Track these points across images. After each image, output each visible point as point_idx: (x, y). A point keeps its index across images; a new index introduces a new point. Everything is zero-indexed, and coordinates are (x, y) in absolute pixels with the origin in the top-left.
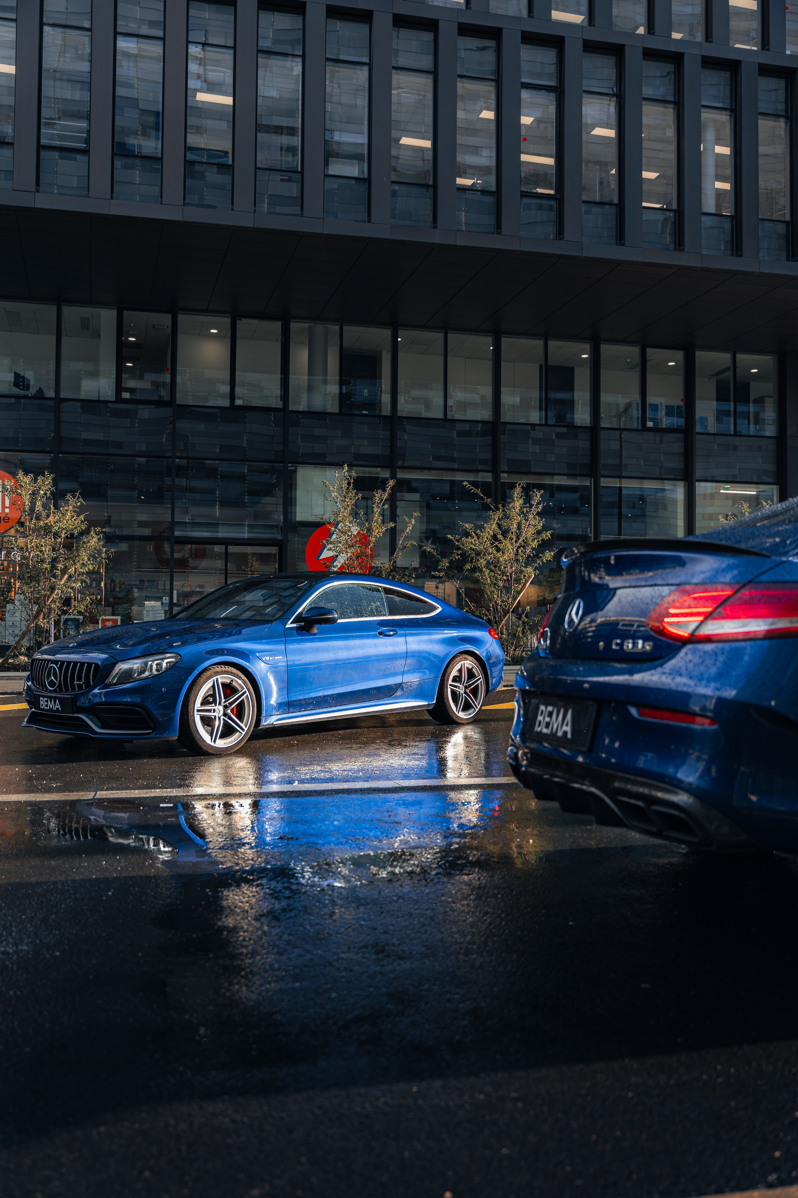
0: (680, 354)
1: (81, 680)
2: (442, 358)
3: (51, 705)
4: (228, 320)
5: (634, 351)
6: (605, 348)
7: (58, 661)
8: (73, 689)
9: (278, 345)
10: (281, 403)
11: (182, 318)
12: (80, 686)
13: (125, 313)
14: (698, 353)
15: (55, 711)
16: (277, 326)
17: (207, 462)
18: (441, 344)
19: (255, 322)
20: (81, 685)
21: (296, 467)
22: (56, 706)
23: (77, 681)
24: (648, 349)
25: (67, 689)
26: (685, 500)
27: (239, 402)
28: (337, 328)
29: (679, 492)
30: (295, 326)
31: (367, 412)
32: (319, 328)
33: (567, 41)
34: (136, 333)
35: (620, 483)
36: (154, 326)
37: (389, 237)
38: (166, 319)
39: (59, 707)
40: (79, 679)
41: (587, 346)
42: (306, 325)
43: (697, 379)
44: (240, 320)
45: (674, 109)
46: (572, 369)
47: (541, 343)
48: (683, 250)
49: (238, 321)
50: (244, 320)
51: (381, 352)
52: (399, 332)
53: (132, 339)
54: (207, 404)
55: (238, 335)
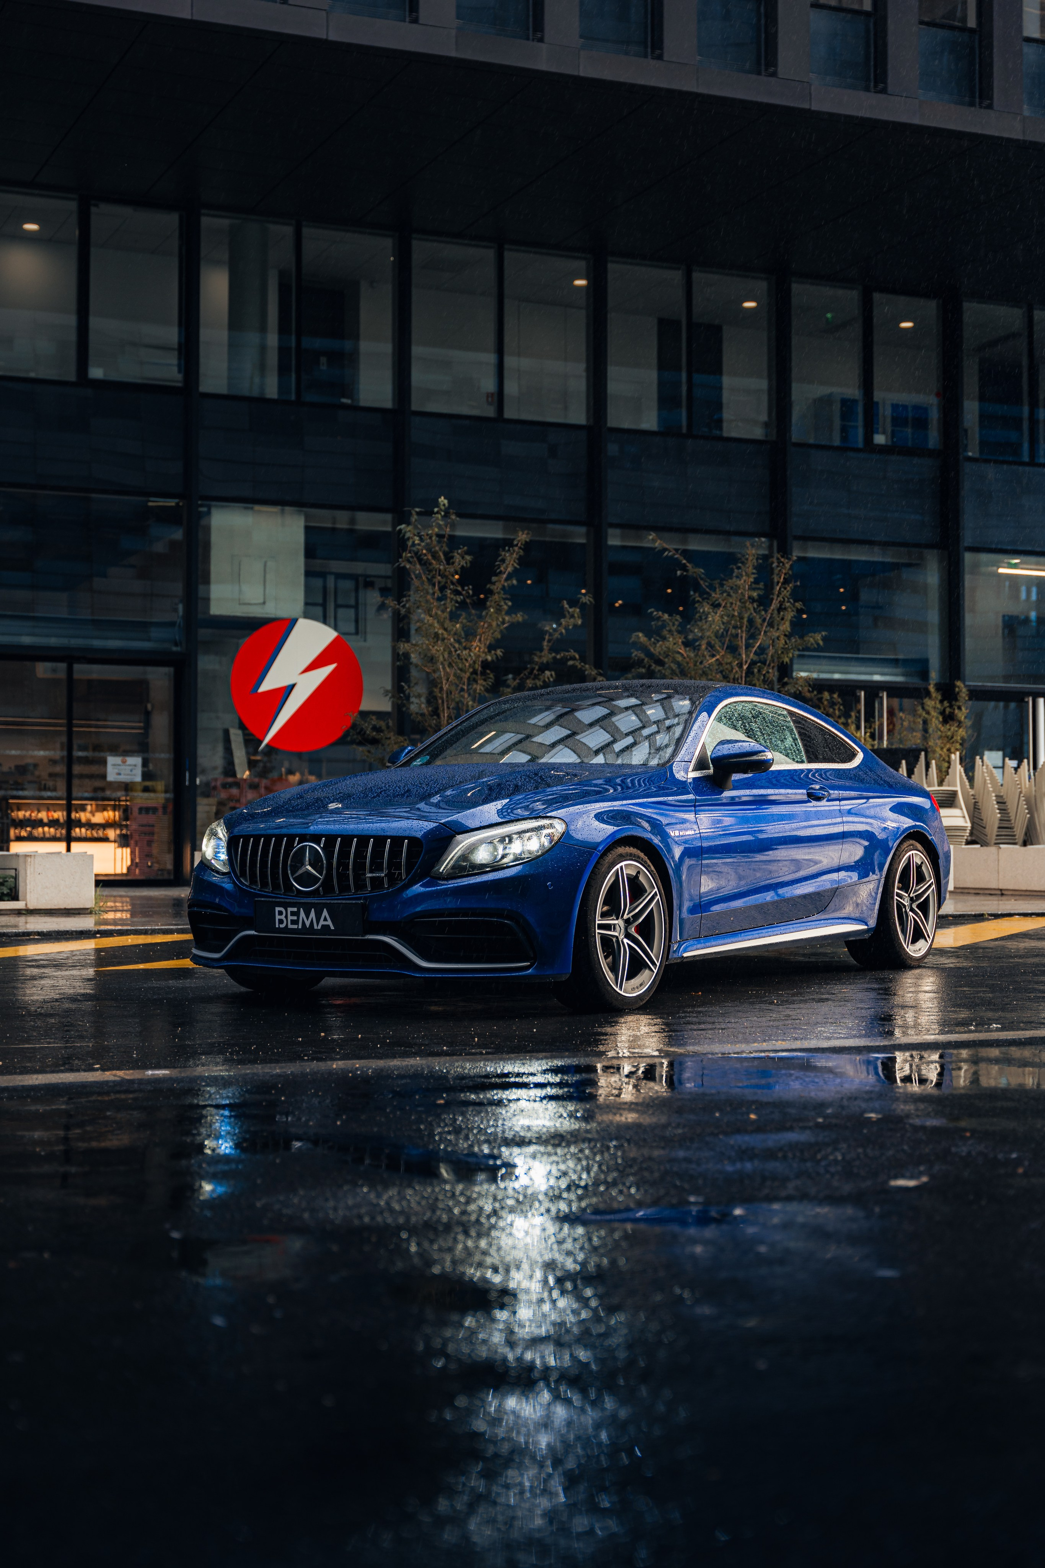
0: (930, 307)
1: (382, 870)
3: (307, 919)
4: (73, 206)
5: (851, 297)
7: (322, 836)
8: (360, 885)
10: (180, 377)
12: (377, 883)
14: (970, 307)
15: (317, 932)
16: (171, 220)
18: (490, 272)
19: (126, 211)
20: (380, 879)
21: (210, 507)
22: (322, 922)
23: (371, 871)
25: (344, 888)
28: (288, 230)
31: (349, 401)
32: (252, 229)
37: (453, 54)
39: (329, 922)
40: (376, 866)
41: (762, 286)
42: (225, 223)
43: (965, 358)
44: (96, 206)
46: (719, 329)
47: (676, 276)
48: (990, 107)
49: (93, 209)
50: (104, 208)
51: (356, 283)
52: (414, 244)
54: (33, 375)
55: (92, 237)
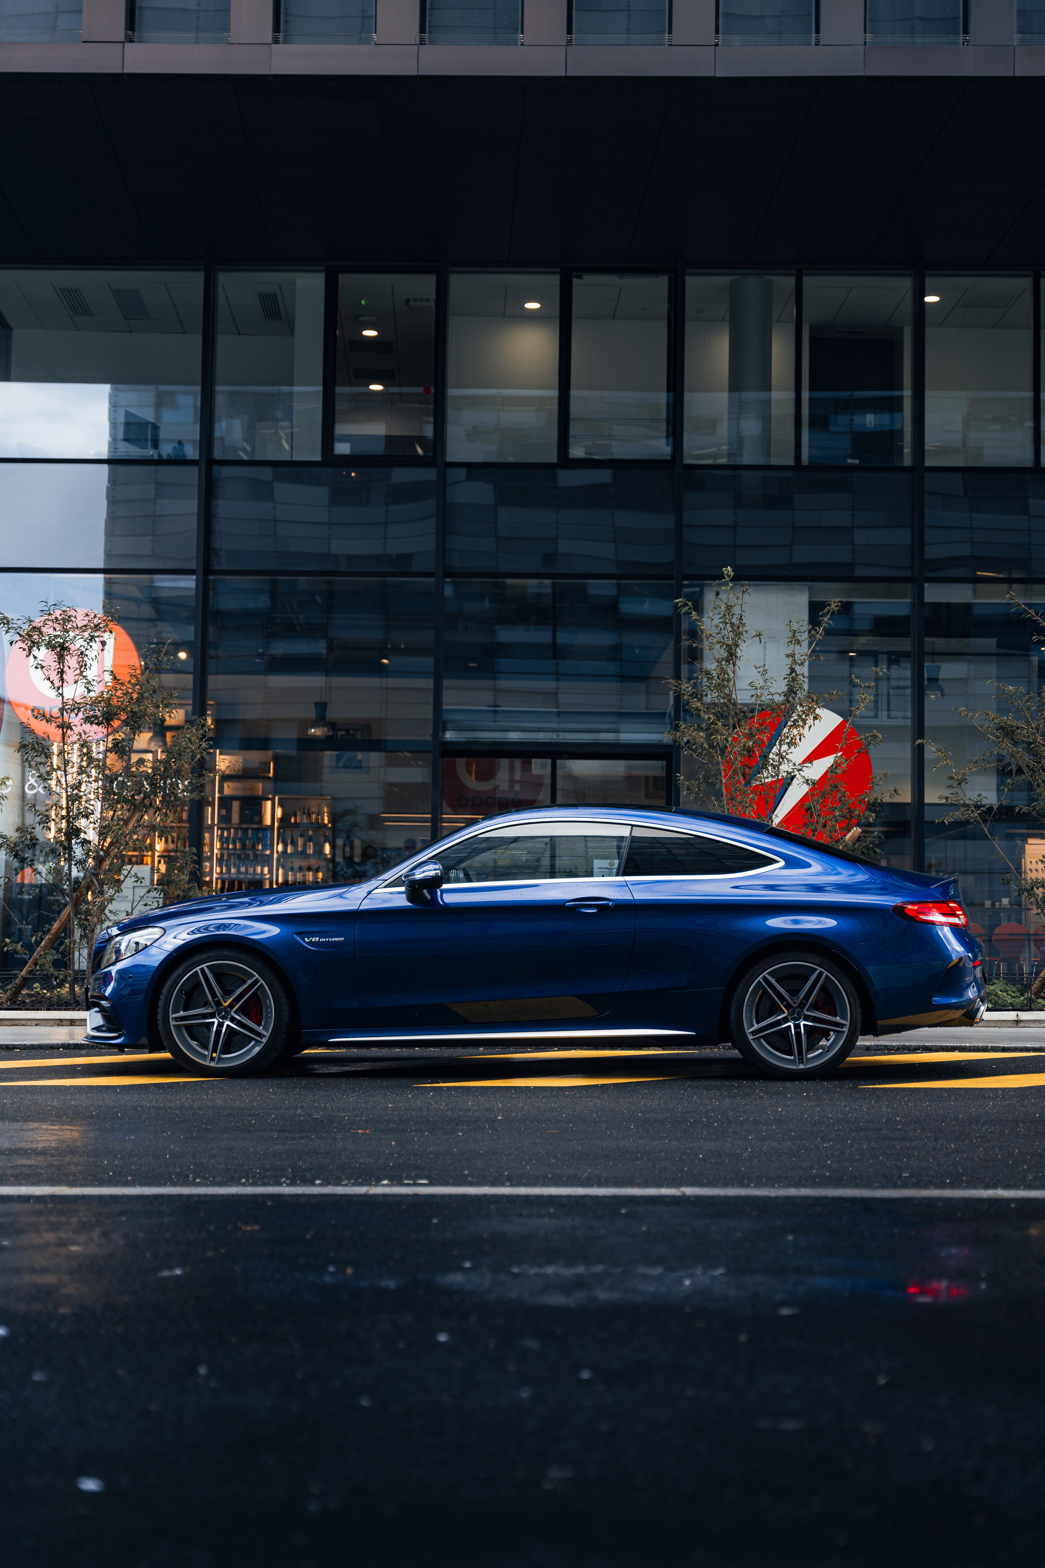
2: (1029, 334)
4: (556, 279)
9: (662, 327)
10: (667, 449)
11: (458, 282)
13: (343, 278)
16: (660, 285)
17: (509, 581)
21: (702, 587)
27: (576, 453)
28: (790, 281)
30: (693, 284)
31: (857, 462)
32: (752, 283)
34: (373, 319)
36: (408, 301)
38: (425, 285)
44: (580, 277)
49: (575, 281)
50: (589, 279)
51: (901, 330)
52: (928, 281)
53: (370, 333)
54: (511, 459)
55: (575, 311)
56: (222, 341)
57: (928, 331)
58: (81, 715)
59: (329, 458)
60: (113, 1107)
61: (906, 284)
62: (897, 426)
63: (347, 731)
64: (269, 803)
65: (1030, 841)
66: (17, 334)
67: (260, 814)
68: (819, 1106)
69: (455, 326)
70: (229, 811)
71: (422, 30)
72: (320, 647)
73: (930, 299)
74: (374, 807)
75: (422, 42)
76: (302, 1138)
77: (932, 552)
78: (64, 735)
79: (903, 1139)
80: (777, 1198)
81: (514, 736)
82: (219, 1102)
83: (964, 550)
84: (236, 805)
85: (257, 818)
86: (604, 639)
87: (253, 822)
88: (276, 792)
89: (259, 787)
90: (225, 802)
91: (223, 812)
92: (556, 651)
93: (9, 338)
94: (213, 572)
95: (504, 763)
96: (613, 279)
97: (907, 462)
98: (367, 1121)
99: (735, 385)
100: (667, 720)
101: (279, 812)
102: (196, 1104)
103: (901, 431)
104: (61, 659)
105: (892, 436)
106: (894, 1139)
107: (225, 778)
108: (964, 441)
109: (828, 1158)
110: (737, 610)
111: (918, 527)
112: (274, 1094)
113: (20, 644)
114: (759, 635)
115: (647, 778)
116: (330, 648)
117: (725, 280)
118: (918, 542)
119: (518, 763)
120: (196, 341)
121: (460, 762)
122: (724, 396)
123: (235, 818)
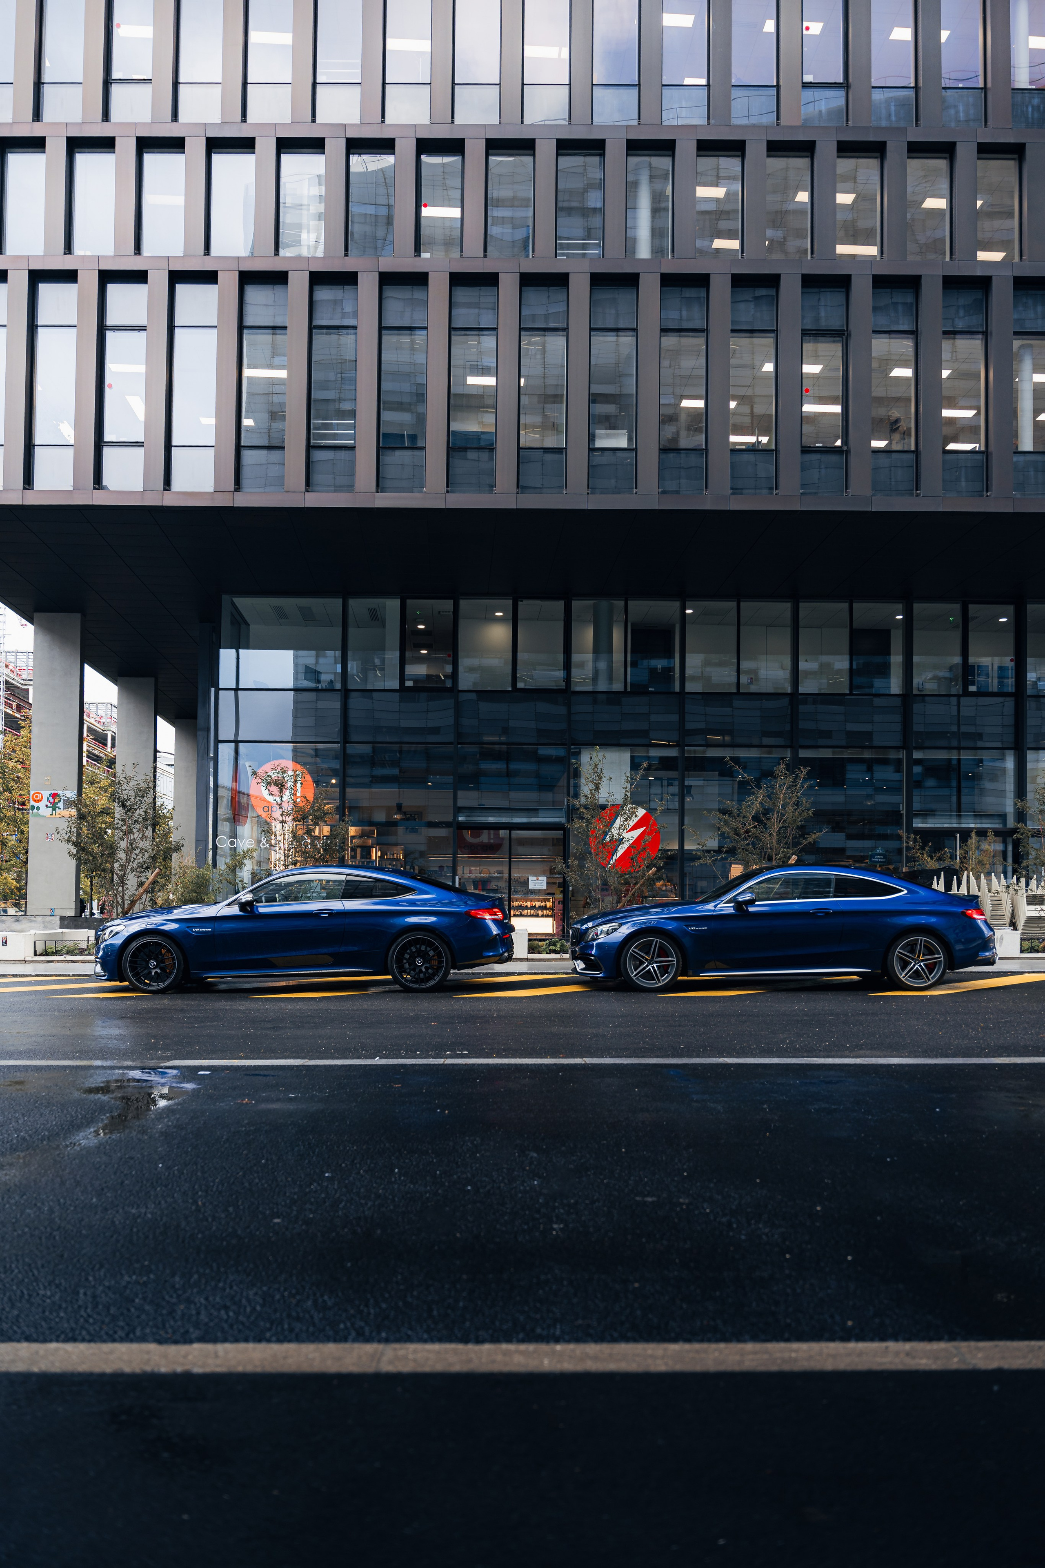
0: (1011, 609)
4: (511, 602)
6: (917, 607)
10: (564, 684)
11: (464, 604)
13: (408, 601)
14: (1030, 607)
16: (560, 604)
18: (734, 613)
21: (580, 749)
24: (970, 606)
26: (1015, 768)
27: (520, 685)
28: (621, 603)
29: (1010, 764)
30: (576, 604)
32: (604, 604)
33: (854, 280)
34: (423, 620)
35: (959, 754)
36: (439, 612)
38: (448, 605)
41: (900, 606)
42: (590, 603)
43: (1028, 635)
44: (522, 601)
45: (982, 339)
46: (885, 632)
47: (845, 606)
48: (989, 495)
49: (520, 603)
50: (526, 602)
51: (674, 626)
52: (688, 603)
53: (421, 627)
54: (489, 689)
55: (520, 617)
56: (351, 631)
57: (688, 627)
58: (291, 817)
59: (403, 688)
60: (317, 1010)
61: (677, 604)
62: (672, 665)
63: (411, 815)
64: (374, 849)
65: (733, 866)
66: (252, 627)
67: (369, 854)
68: (640, 1007)
69: (462, 623)
70: (356, 853)
71: (448, 486)
72: (396, 771)
73: (689, 611)
74: (423, 848)
75: (447, 492)
76: (407, 1027)
77: (689, 726)
78: (283, 827)
79: (680, 1026)
80: (627, 1064)
81: (491, 819)
82: (365, 1007)
83: (702, 726)
84: (359, 851)
85: (368, 856)
86: (531, 767)
87: (367, 858)
88: (378, 844)
89: (370, 842)
90: (353, 849)
91: (353, 853)
92: (509, 774)
93: (249, 630)
94: (348, 743)
95: (486, 832)
96: (538, 602)
97: (677, 689)
98: (435, 1017)
99: (596, 650)
100: (564, 812)
101: (379, 854)
102: (355, 1008)
103: (674, 668)
104: (281, 791)
105: (669, 670)
106: (675, 1026)
107: (353, 837)
108: (702, 672)
109: (647, 1038)
110: (599, 767)
111: (682, 713)
112: (390, 1001)
113: (262, 784)
114: (610, 779)
115: (553, 839)
116: (400, 771)
117: (592, 602)
118: (682, 721)
119: (492, 832)
120: (339, 630)
121: (464, 832)
122: (590, 656)
123: (359, 856)
